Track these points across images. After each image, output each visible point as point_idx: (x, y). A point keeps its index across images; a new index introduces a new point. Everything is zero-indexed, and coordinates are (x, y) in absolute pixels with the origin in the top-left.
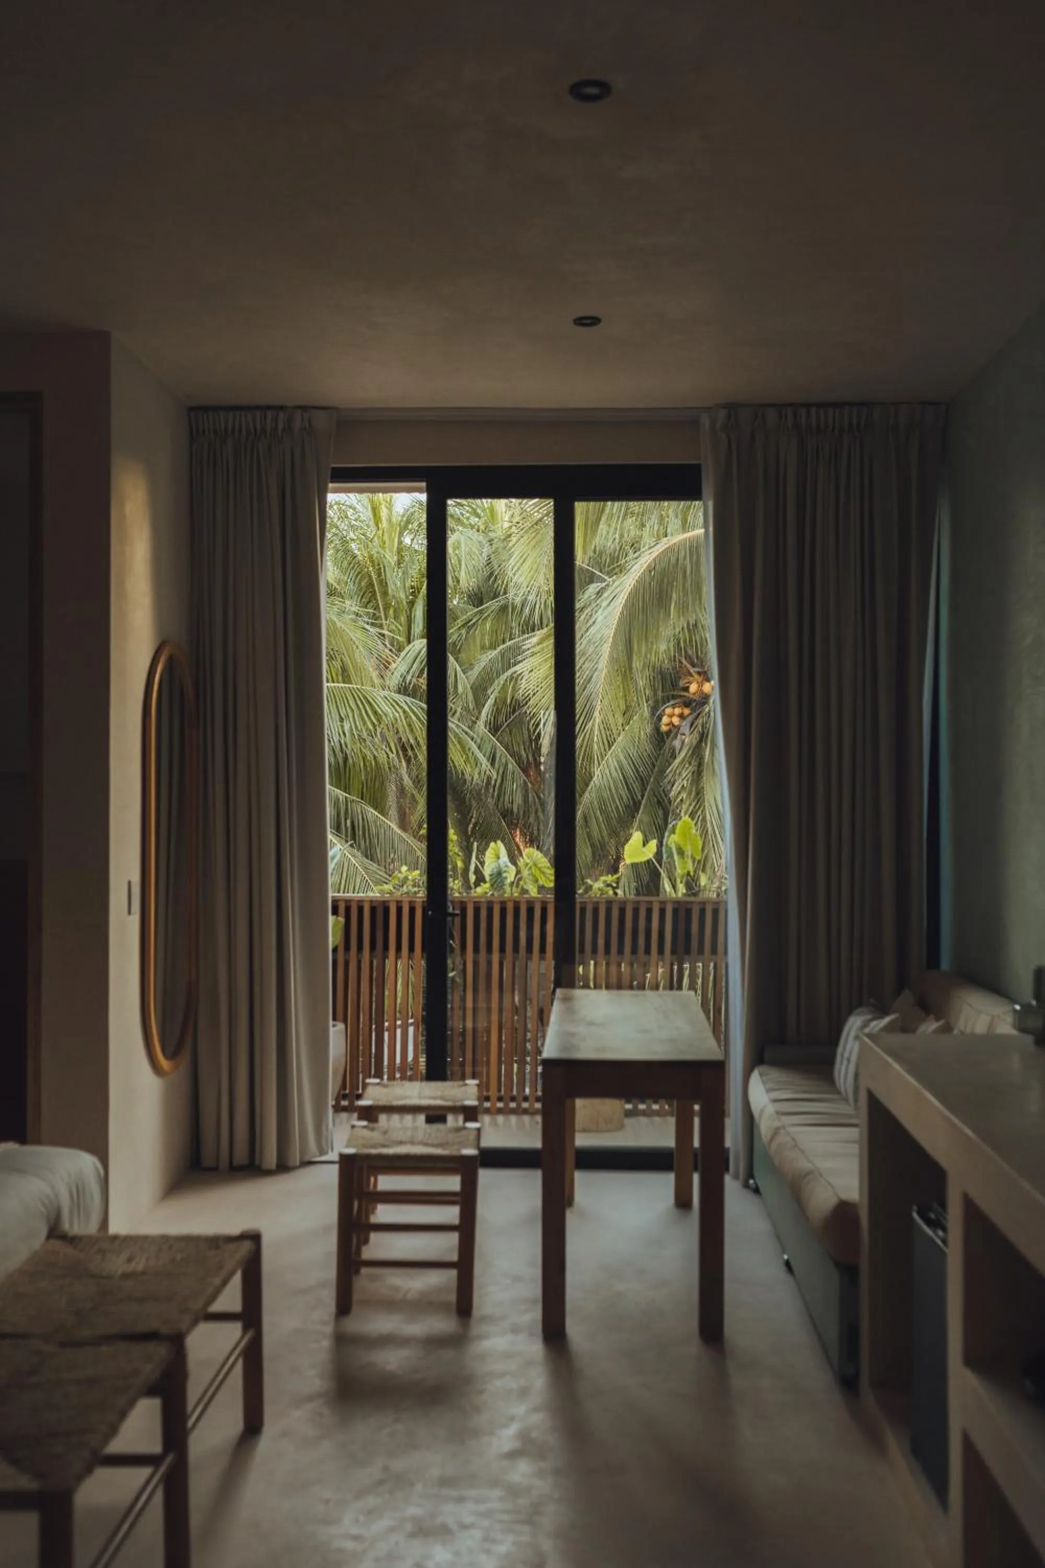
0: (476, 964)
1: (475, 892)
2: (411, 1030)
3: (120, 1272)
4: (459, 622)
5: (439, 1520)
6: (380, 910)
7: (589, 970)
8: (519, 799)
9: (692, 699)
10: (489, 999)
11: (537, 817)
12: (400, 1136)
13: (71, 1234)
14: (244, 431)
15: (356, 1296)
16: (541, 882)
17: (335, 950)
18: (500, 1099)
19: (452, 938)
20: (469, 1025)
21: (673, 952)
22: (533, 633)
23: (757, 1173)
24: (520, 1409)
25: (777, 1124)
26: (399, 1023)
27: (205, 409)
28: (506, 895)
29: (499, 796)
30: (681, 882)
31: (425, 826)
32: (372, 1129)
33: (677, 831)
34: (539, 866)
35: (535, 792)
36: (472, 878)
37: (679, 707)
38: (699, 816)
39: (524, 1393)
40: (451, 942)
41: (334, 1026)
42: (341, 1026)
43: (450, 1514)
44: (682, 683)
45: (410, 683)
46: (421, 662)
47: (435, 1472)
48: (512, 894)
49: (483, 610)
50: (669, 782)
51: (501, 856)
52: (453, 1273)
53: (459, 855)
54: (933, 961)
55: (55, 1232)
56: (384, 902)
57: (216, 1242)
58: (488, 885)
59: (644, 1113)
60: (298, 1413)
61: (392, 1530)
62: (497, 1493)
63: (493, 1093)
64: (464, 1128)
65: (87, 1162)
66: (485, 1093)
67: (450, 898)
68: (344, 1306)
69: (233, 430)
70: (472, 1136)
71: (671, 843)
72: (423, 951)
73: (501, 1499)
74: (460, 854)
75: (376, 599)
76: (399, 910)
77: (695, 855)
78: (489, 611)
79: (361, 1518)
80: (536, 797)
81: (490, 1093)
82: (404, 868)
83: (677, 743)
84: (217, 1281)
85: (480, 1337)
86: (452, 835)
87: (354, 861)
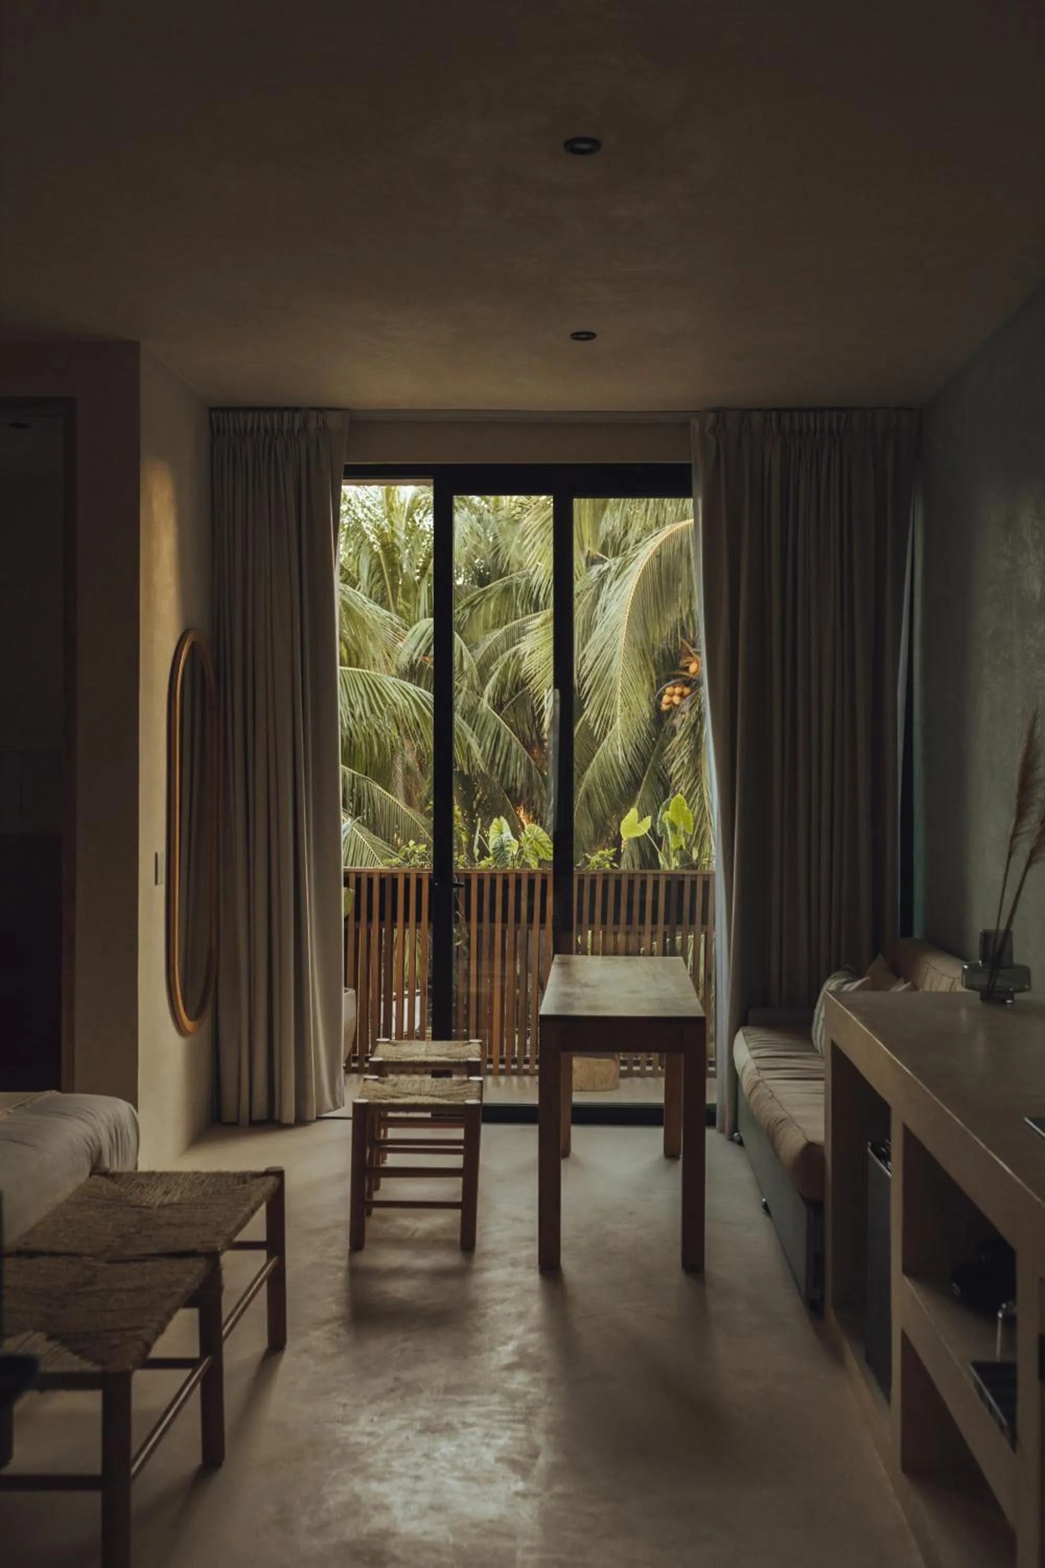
0: (479, 933)
1: (479, 865)
2: (418, 999)
3: (157, 1204)
4: (464, 602)
5: (445, 1420)
6: (388, 882)
7: (587, 938)
8: (522, 775)
9: (691, 679)
10: (492, 967)
11: (541, 794)
12: (410, 1089)
13: (111, 1171)
14: (262, 430)
15: (368, 1235)
16: (541, 856)
17: (346, 919)
18: (502, 1061)
19: (457, 908)
20: (473, 990)
21: (666, 922)
22: (537, 614)
23: (740, 1127)
24: (519, 1330)
25: (756, 1078)
26: (406, 992)
27: (226, 410)
28: (508, 868)
29: (503, 774)
30: (674, 856)
31: (431, 802)
32: (383, 1083)
33: (670, 808)
34: (540, 840)
35: (538, 770)
36: (477, 851)
37: (680, 686)
38: (696, 794)
39: (521, 1316)
40: (457, 912)
41: (346, 991)
42: (352, 992)
43: (453, 1414)
44: (682, 663)
45: (416, 661)
46: (428, 641)
47: (441, 1382)
48: (514, 867)
49: (487, 590)
50: (668, 761)
51: (504, 831)
52: (458, 1213)
53: (463, 830)
54: (907, 929)
55: (97, 1169)
56: (392, 874)
57: (243, 1178)
58: (491, 858)
59: (638, 1074)
60: (318, 1333)
61: (402, 1428)
62: (496, 1398)
63: (495, 1056)
64: (469, 1081)
65: (123, 1107)
66: (488, 1056)
67: (454, 871)
68: (357, 1242)
69: (253, 429)
70: (475, 1089)
71: (665, 820)
72: (429, 920)
73: (500, 1403)
74: (465, 829)
75: (384, 579)
76: (407, 882)
77: (687, 831)
78: (493, 592)
79: (376, 1419)
80: (539, 775)
81: (493, 1056)
82: (412, 843)
83: (677, 722)
84: (246, 1209)
85: (482, 1270)
86: (457, 810)
87: (361, 837)
